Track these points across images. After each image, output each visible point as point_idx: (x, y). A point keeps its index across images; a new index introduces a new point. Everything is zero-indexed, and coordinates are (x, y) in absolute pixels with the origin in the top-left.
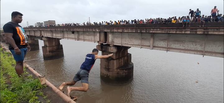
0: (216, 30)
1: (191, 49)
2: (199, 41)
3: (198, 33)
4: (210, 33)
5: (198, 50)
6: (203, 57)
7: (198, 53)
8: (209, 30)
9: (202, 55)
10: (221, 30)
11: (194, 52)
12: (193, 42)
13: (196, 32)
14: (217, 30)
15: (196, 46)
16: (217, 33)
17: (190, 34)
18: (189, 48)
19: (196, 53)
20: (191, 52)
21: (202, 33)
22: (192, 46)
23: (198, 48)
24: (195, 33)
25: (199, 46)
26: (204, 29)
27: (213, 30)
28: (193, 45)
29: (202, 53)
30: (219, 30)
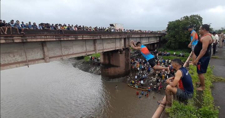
0: (33, 37)
1: (10, 63)
2: (16, 51)
3: (16, 41)
4: (29, 40)
5: (19, 61)
6: (28, 67)
7: (21, 64)
8: (27, 37)
9: (26, 65)
10: (37, 37)
11: (15, 65)
12: (9, 53)
13: (13, 40)
14: (35, 37)
15: (14, 57)
16: (35, 40)
17: (6, 43)
18: (6, 62)
19: (18, 65)
20: (11, 66)
21: (21, 41)
22: (9, 59)
23: (18, 59)
24: (12, 42)
25: (18, 56)
26: (21, 36)
27: (30, 37)
28: (10, 56)
29: (25, 64)
30: (36, 37)
